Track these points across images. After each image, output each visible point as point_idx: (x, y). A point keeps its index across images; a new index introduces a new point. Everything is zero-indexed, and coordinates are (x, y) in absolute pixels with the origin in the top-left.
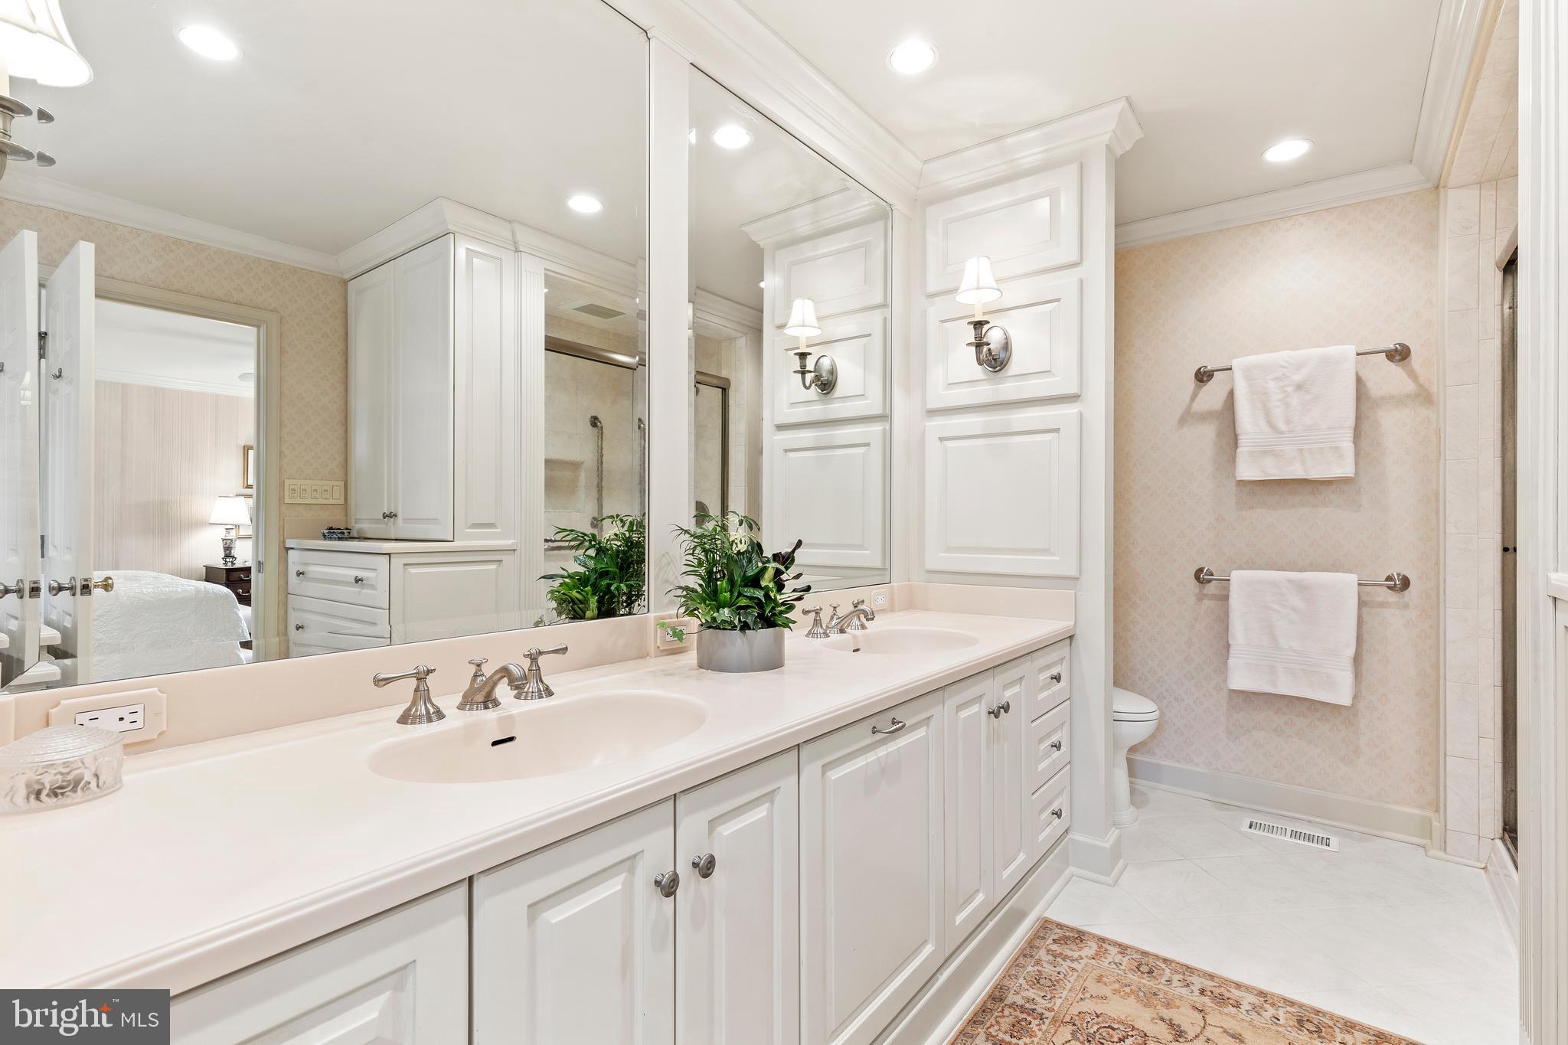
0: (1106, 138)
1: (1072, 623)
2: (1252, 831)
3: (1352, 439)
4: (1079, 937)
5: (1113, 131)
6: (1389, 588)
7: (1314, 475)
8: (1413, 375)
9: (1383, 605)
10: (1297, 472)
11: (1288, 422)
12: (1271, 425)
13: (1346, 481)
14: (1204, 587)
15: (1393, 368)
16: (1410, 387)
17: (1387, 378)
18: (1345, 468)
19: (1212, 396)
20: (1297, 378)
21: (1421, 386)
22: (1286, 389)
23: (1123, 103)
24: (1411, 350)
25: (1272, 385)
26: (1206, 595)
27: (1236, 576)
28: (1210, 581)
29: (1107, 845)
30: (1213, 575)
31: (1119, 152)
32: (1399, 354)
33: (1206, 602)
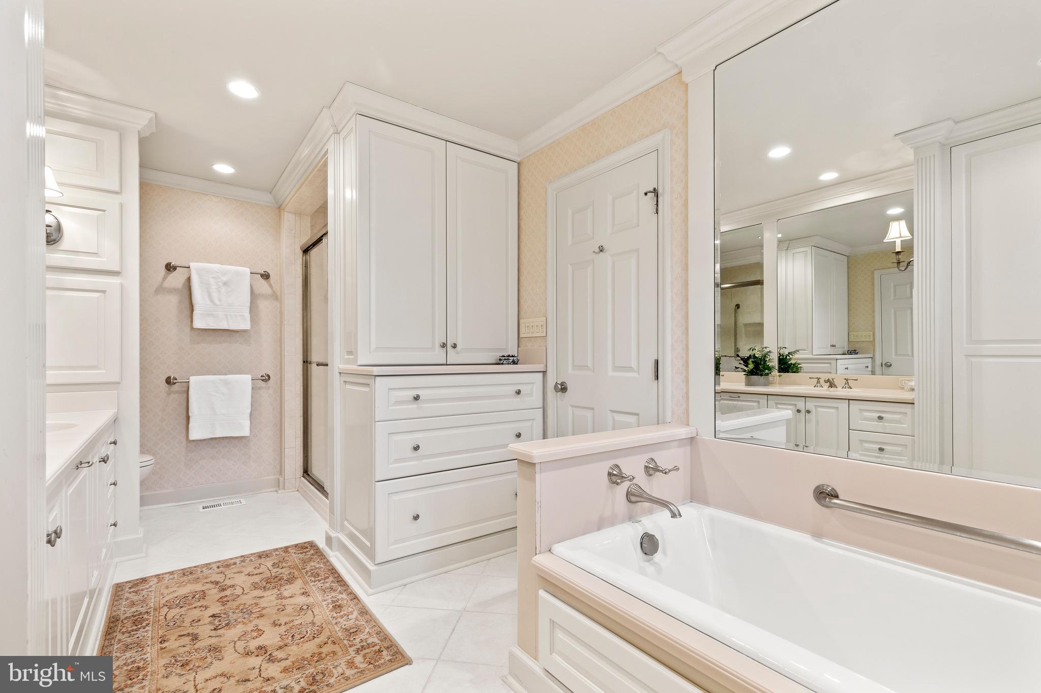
0: (140, 127)
1: (116, 410)
2: (205, 510)
3: (249, 312)
4: (144, 580)
5: (144, 126)
6: (262, 380)
7: (232, 328)
8: (271, 286)
9: (260, 388)
10: (224, 326)
11: (220, 300)
12: (212, 301)
13: (245, 331)
14: (171, 387)
15: (262, 281)
16: (270, 291)
17: (262, 286)
18: (245, 325)
19: (176, 280)
20: (224, 279)
21: (274, 292)
22: (219, 284)
23: (153, 115)
24: (271, 276)
25: (212, 280)
26: (172, 391)
27: (193, 379)
28: (175, 383)
29: (141, 536)
30: (177, 380)
31: (143, 135)
32: (266, 276)
33: (173, 396)
